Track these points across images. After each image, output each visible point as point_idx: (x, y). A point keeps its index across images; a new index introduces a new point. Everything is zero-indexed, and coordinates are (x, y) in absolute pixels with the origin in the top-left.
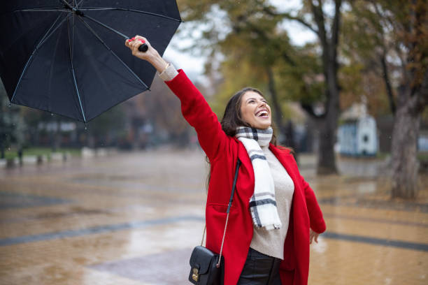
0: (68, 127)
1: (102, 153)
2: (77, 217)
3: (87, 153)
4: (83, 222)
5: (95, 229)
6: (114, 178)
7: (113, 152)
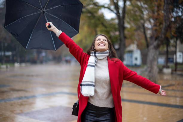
0: (9, 54)
1: (23, 65)
2: (12, 92)
3: (17, 65)
4: (15, 95)
5: (20, 98)
6: (28, 76)
7: (28, 64)
